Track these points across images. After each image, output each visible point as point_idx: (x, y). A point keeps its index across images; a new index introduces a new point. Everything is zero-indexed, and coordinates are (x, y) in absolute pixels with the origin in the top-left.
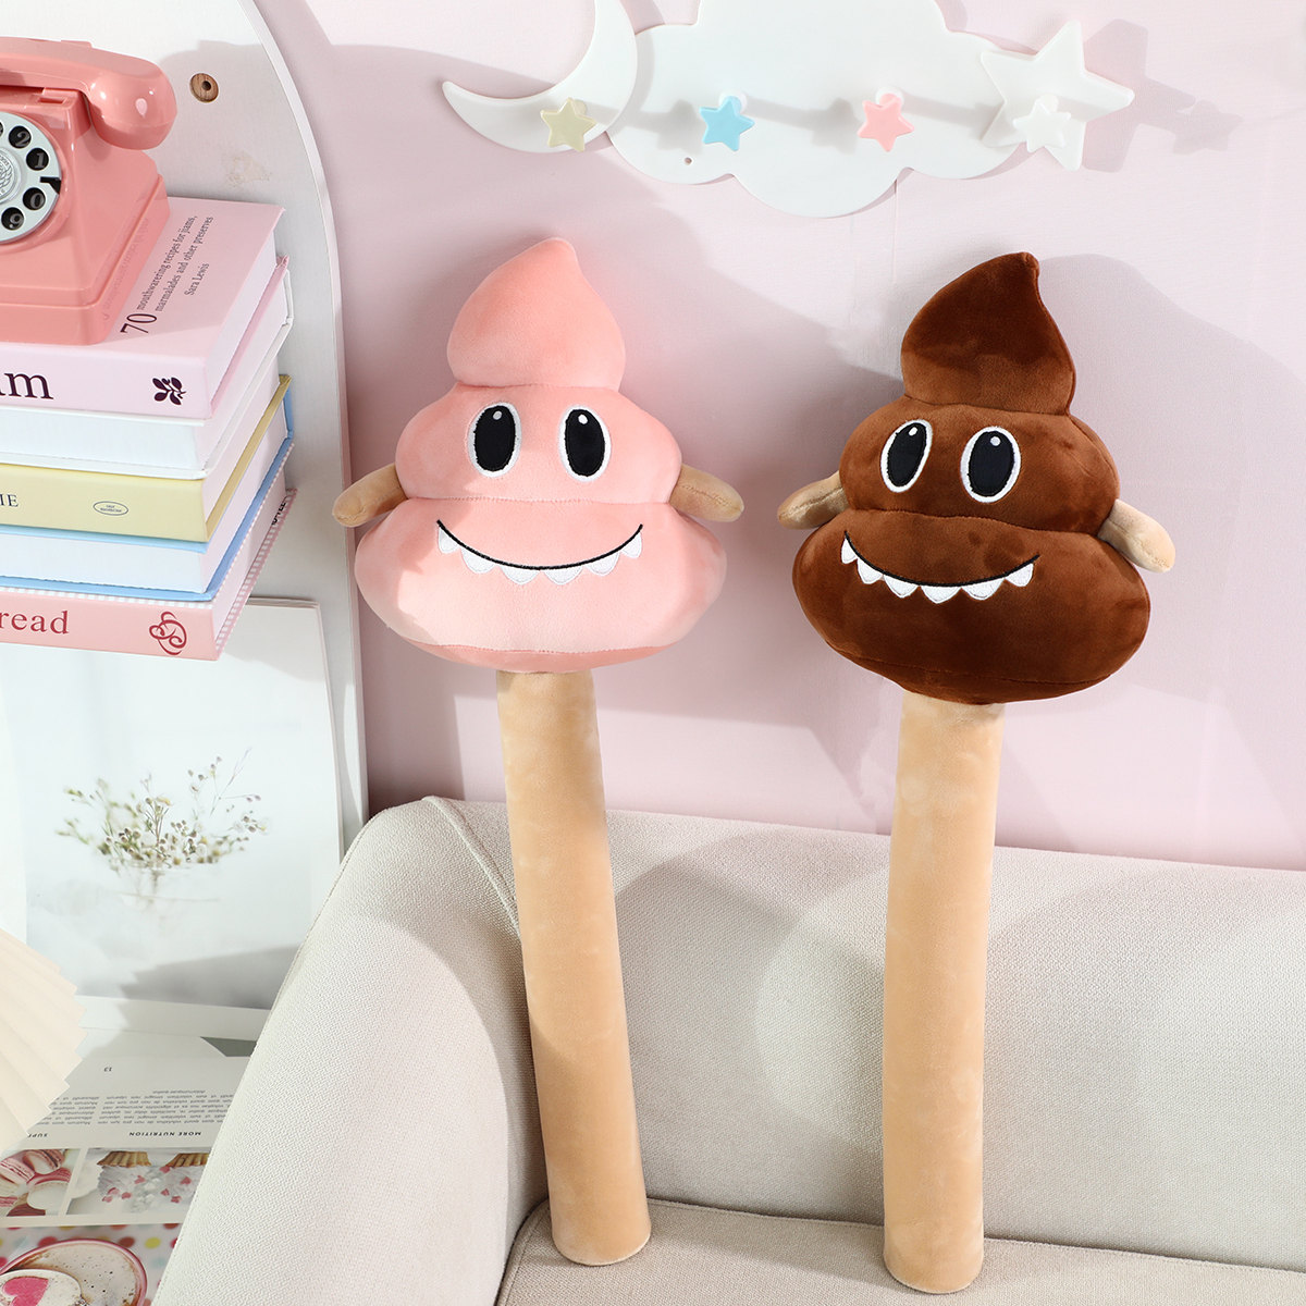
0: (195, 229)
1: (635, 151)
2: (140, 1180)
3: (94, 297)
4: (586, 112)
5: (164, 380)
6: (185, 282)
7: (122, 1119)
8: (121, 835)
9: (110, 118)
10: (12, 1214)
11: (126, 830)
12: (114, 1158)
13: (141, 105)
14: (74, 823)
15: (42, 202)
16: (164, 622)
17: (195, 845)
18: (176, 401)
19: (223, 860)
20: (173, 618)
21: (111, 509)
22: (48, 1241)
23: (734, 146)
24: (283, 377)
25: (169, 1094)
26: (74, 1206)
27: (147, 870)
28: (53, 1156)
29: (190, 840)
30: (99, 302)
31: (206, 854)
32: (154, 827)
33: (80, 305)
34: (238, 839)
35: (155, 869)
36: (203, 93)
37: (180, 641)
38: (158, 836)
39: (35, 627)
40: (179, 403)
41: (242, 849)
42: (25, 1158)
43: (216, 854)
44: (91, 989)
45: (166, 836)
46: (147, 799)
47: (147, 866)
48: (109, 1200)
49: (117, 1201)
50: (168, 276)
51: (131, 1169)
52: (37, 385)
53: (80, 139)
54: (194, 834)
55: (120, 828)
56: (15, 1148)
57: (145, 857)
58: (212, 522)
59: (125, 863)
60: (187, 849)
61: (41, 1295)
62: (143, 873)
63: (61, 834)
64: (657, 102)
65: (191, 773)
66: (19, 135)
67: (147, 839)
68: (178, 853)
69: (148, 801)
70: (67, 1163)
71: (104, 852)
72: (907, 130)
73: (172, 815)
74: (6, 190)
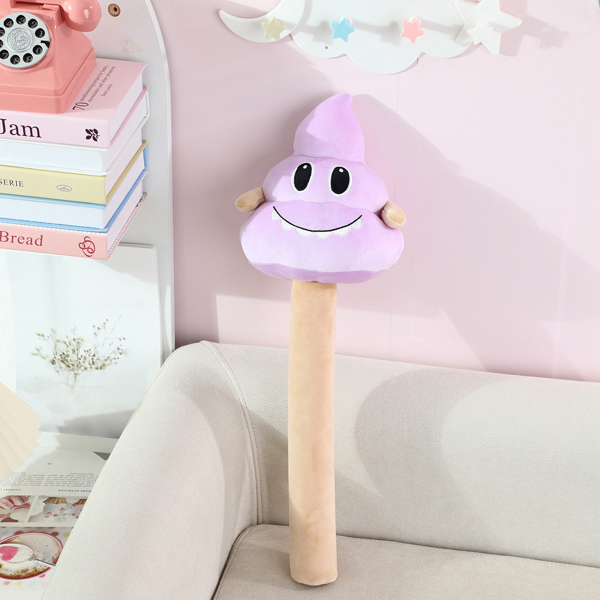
0: (107, 71)
1: (303, 43)
2: (62, 509)
3: (62, 93)
4: (282, 24)
5: (90, 130)
6: (102, 91)
7: (55, 484)
8: (61, 355)
9: (73, 17)
10: (3, 521)
11: (63, 353)
12: (50, 500)
14: (40, 349)
15: (41, 51)
16: (85, 241)
17: (94, 361)
18: (95, 140)
19: (107, 368)
20: (89, 240)
21: (64, 188)
22: (19, 533)
23: (346, 39)
24: (144, 141)
25: (78, 475)
26: (31, 519)
27: (72, 372)
28: (22, 498)
29: (92, 358)
30: (63, 95)
31: (99, 364)
32: (76, 352)
33: (56, 96)
34: (115, 358)
35: (76, 372)
36: (113, 12)
37: (92, 250)
38: (78, 356)
39: (28, 243)
41: (116, 363)
42: (10, 499)
43: (104, 365)
44: (44, 428)
45: (82, 356)
46: (74, 339)
47: (72, 370)
48: (48, 517)
49: (51, 517)
50: (95, 88)
51: (58, 505)
52: (35, 131)
53: (59, 27)
54: (94, 356)
55: (61, 352)
56: (6, 494)
57: (71, 366)
58: (109, 196)
59: (62, 369)
60: (91, 363)
61: (15, 554)
62: (70, 374)
63: (34, 354)
64: (313, 21)
65: (94, 326)
66: (33, 23)
67: (73, 357)
68: (87, 364)
69: (74, 340)
70: (29, 501)
71: (53, 363)
72: (421, 34)
73: (84, 347)
74: (26, 45)
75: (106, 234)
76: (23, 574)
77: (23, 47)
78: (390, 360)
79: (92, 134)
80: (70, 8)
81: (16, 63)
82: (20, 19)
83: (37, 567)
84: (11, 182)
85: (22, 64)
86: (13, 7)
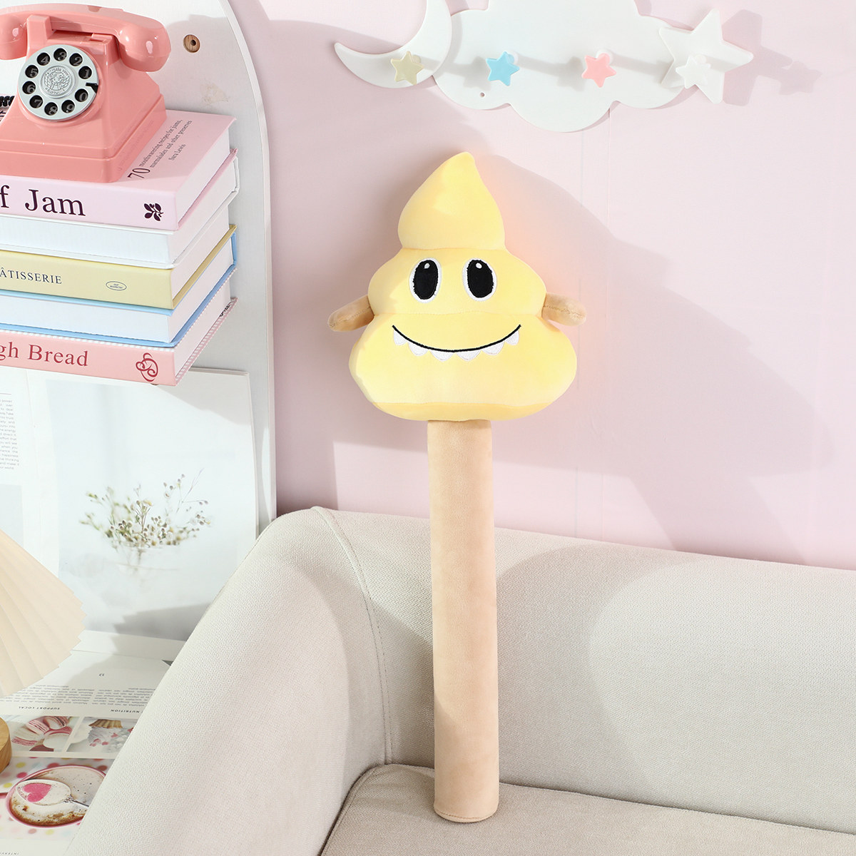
0: (180, 127)
1: (450, 88)
2: (115, 735)
3: (113, 154)
4: (419, 61)
5: (151, 205)
6: (170, 153)
8: (120, 524)
9: (130, 51)
10: (33, 750)
11: (123, 522)
12: (99, 723)
13: (149, 44)
14: (91, 516)
15: (86, 97)
16: (145, 360)
17: (165, 533)
18: (157, 219)
19: (182, 543)
20: (150, 358)
21: (116, 286)
22: (54, 765)
23: (507, 83)
24: (232, 226)
25: (139, 691)
26: (72, 747)
27: (135, 549)
28: (61, 720)
29: (163, 529)
30: (115, 158)
31: (172, 538)
32: (140, 520)
33: (104, 158)
34: (193, 530)
35: (140, 548)
36: (191, 47)
37: (154, 372)
38: (143, 526)
39: (68, 361)
40: (159, 220)
41: (195, 536)
42: (44, 720)
43: (178, 539)
44: (96, 626)
45: (148, 526)
46: (137, 502)
47: (135, 546)
48: (94, 745)
49: (99, 746)
50: (161, 150)
51: (110, 730)
52: (76, 206)
53: (112, 65)
54: (165, 525)
55: (120, 520)
56: (40, 713)
57: (134, 540)
59: (122, 543)
60: (161, 535)
61: (46, 793)
63: (83, 523)
64: (463, 58)
66: (76, 59)
67: (136, 528)
68: (155, 538)
69: (138, 503)
70: (70, 724)
71: (109, 536)
72: (611, 73)
73: (152, 513)
74: (66, 89)
75: (173, 350)
76: (56, 820)
77: (62, 91)
78: (576, 537)
79: (153, 211)
80: (127, 39)
81: (53, 113)
82: (59, 54)
83: (75, 812)
84: (45, 277)
85: (60, 114)
86: (49, 38)
